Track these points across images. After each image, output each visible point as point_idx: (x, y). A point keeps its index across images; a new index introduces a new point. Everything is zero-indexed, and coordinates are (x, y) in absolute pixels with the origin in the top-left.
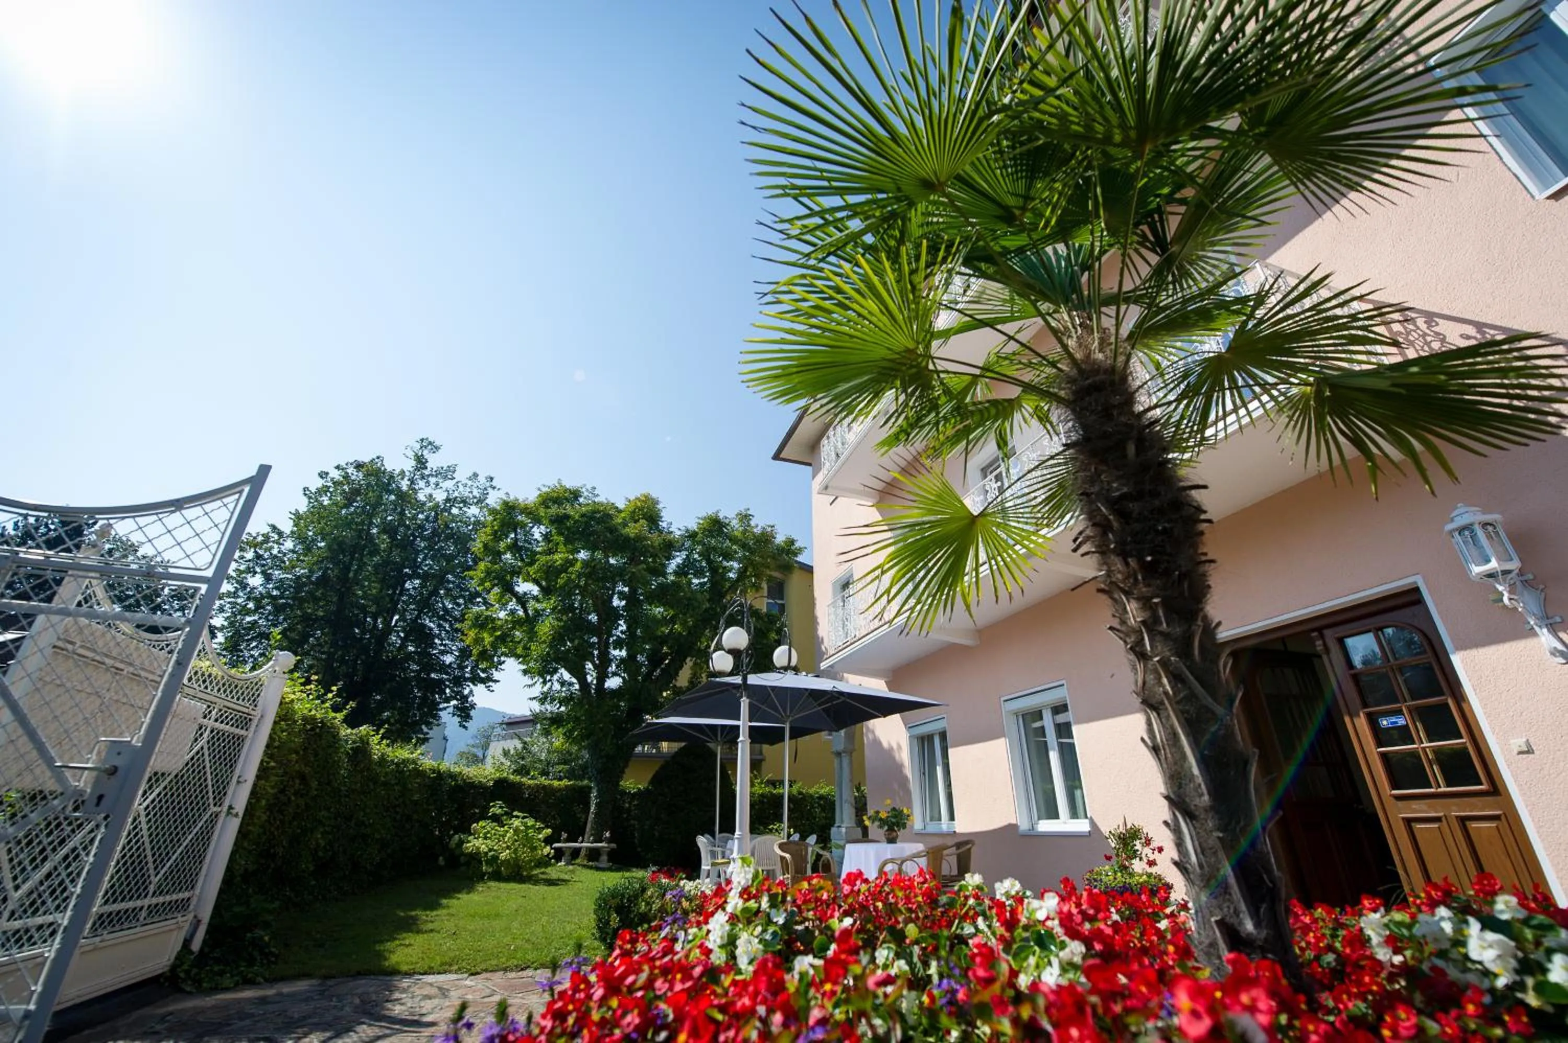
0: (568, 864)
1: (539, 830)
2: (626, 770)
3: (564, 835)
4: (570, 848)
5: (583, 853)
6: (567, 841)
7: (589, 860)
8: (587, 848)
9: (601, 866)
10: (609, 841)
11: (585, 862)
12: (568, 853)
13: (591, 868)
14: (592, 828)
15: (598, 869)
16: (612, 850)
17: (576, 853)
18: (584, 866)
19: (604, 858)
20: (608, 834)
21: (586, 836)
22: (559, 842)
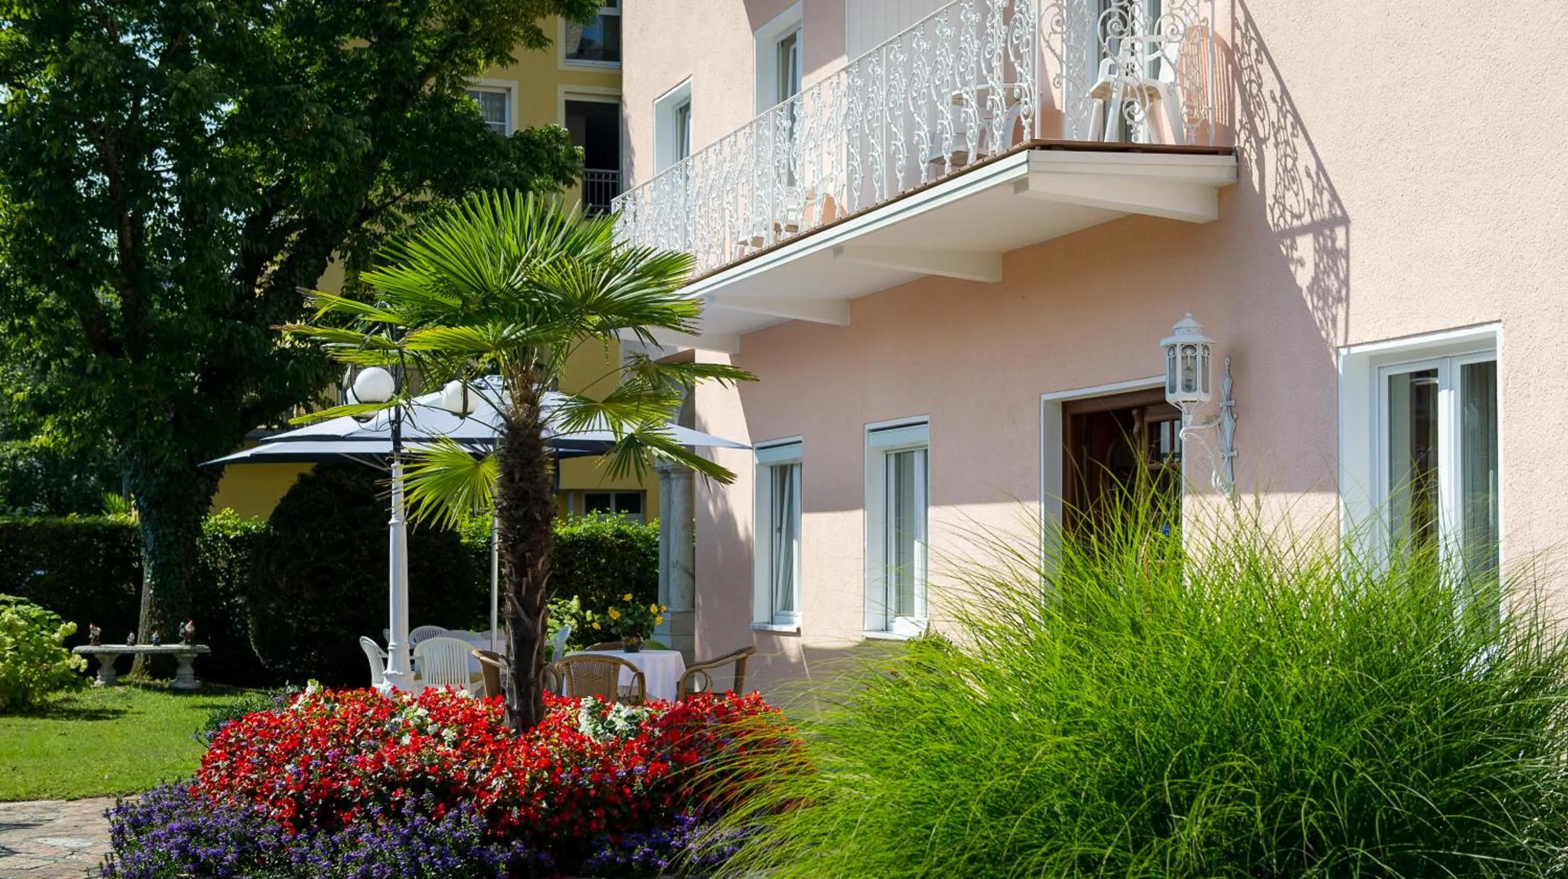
0: (110, 683)
1: (52, 626)
2: (215, 499)
3: (96, 631)
4: (110, 653)
5: (138, 663)
6: (102, 639)
7: (154, 676)
8: (147, 654)
9: (181, 685)
10: (193, 639)
11: (146, 680)
12: (107, 663)
13: (161, 690)
14: (152, 614)
15: (176, 691)
16: (202, 656)
17: (123, 663)
18: (147, 687)
19: (187, 671)
20: (189, 627)
21: (142, 631)
22: (87, 642)
